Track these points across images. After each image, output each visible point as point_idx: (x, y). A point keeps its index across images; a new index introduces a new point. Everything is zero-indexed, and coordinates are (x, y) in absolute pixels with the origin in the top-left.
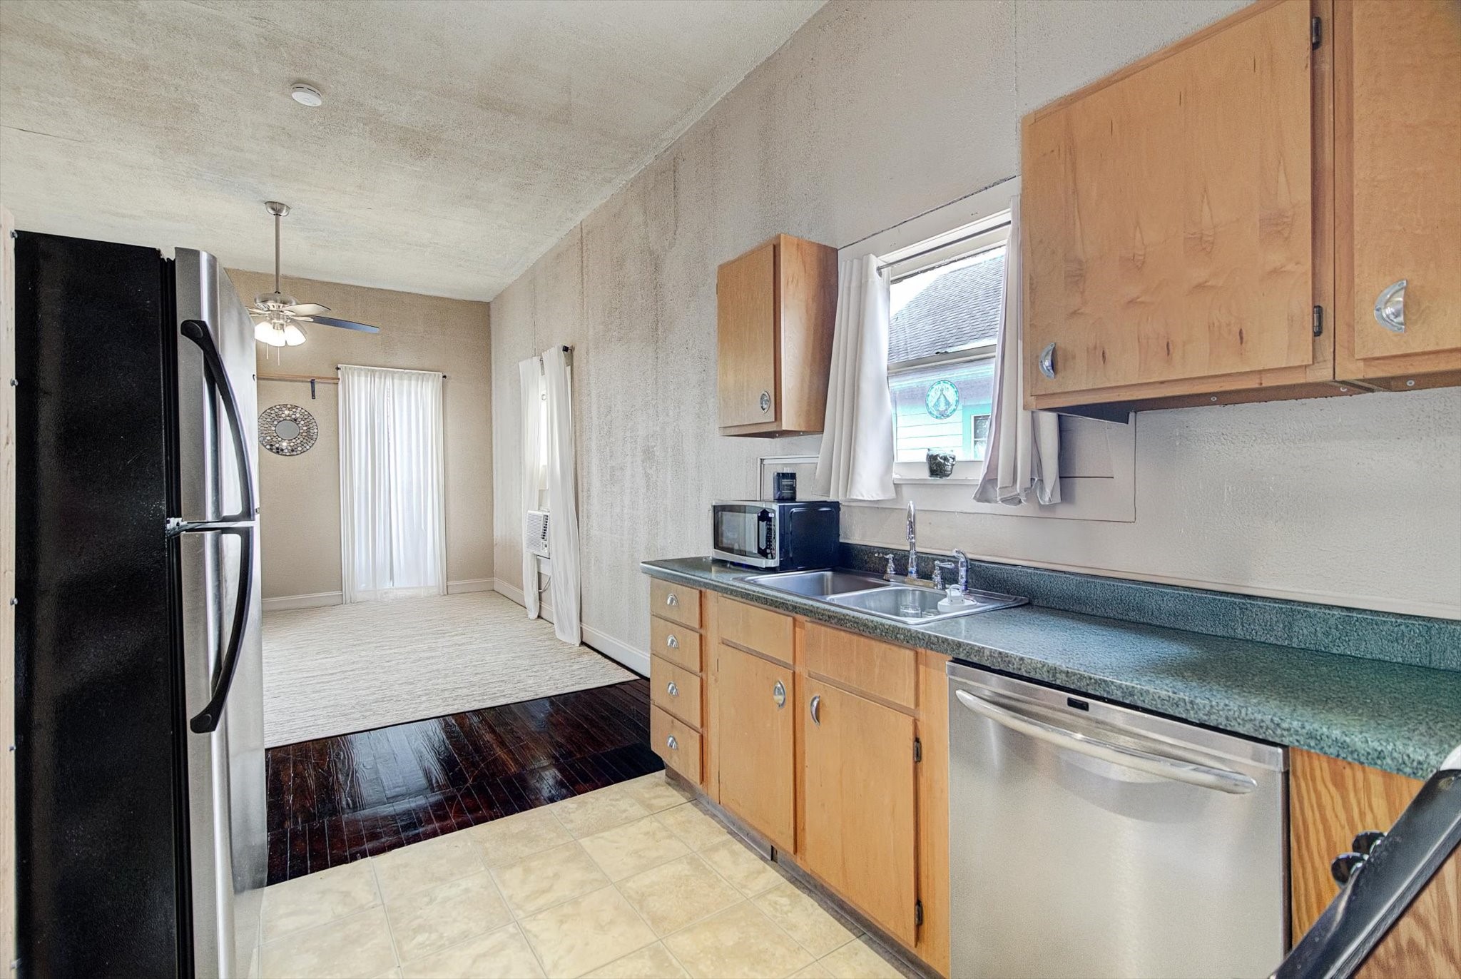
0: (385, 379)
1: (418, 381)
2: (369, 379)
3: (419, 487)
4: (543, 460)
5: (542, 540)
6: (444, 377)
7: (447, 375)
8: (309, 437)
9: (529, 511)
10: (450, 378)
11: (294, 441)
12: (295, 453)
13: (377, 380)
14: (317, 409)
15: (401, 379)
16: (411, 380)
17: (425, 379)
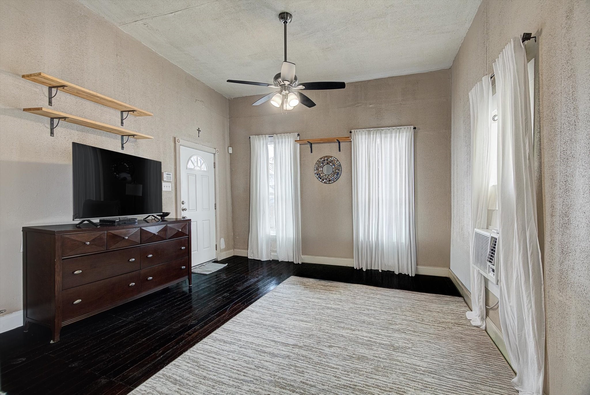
0: (376, 135)
1: (397, 133)
2: (367, 136)
3: (396, 204)
4: (493, 181)
5: (489, 263)
6: (415, 128)
7: (416, 127)
8: (337, 173)
9: (476, 230)
10: (419, 129)
11: (330, 175)
12: (331, 182)
13: (371, 136)
14: (341, 157)
15: (386, 133)
16: (392, 133)
17: (401, 132)
